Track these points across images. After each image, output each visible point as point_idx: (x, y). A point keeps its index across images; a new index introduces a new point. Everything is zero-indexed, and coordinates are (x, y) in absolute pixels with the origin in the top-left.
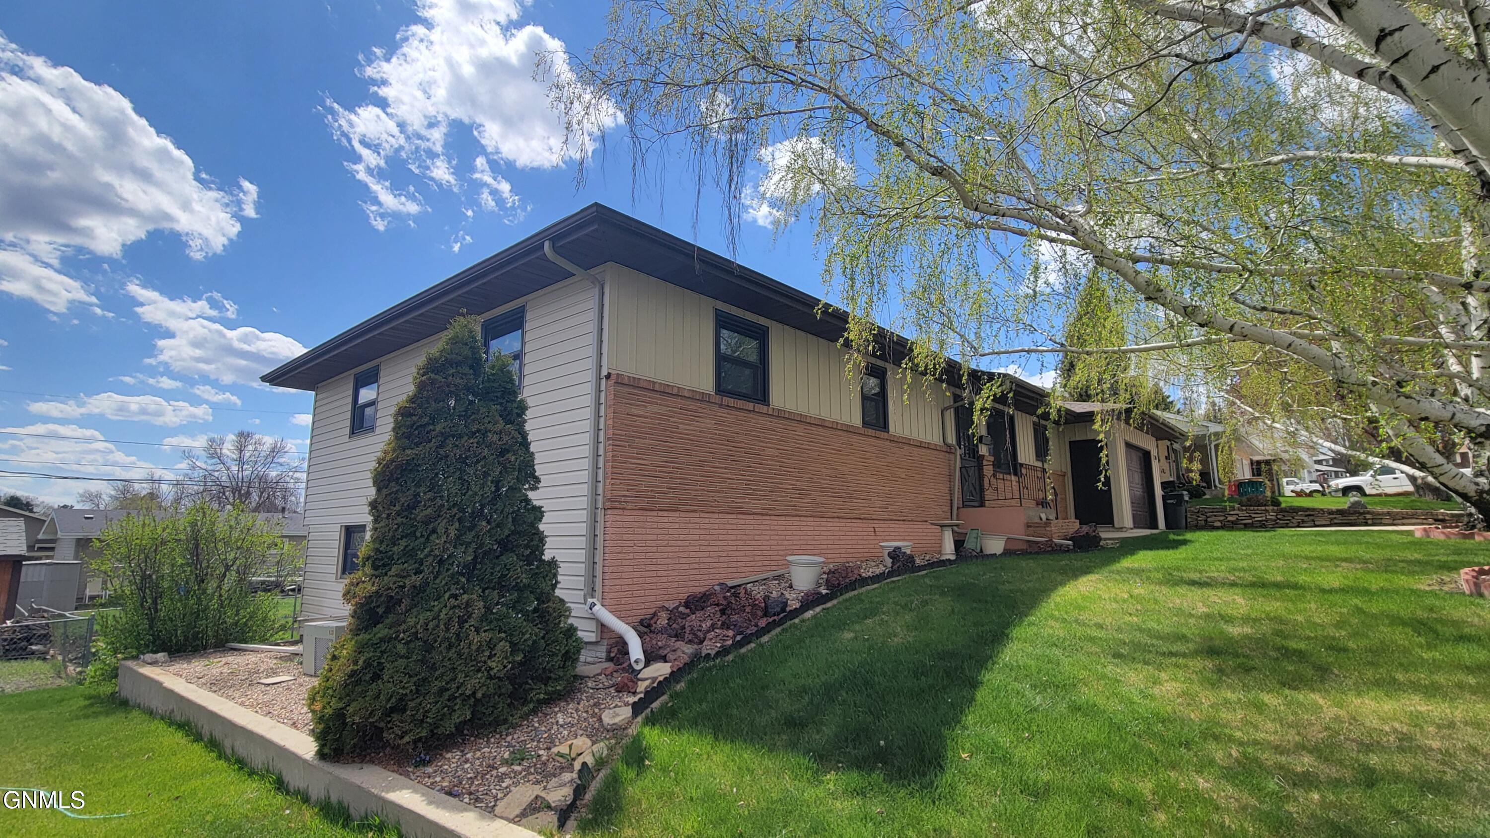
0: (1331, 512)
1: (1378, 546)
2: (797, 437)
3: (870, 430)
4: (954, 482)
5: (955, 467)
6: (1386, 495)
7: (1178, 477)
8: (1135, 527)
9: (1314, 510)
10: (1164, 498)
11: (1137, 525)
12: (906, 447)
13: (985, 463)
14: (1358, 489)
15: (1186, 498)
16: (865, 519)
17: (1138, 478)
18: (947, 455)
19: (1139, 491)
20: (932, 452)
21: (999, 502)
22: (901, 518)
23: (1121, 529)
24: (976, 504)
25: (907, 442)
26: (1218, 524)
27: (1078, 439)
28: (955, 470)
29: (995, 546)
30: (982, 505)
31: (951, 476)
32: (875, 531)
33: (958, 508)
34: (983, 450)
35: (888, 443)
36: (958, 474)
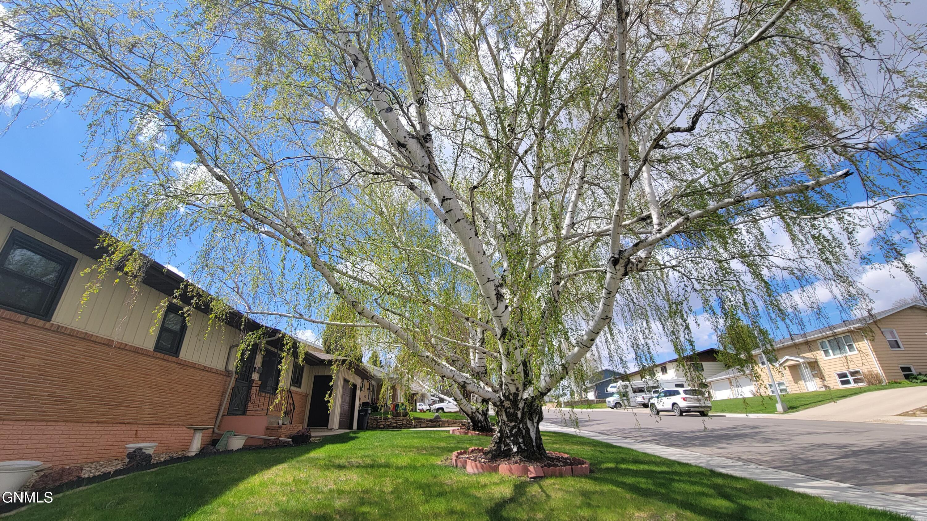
0: (427, 421)
1: (434, 439)
2: (73, 351)
3: (159, 354)
4: (225, 397)
5: (228, 386)
6: (450, 412)
7: (372, 400)
8: (339, 428)
9: (421, 419)
10: (359, 411)
11: (340, 427)
12: (190, 369)
13: (254, 385)
14: (442, 409)
15: (370, 412)
16: (128, 423)
17: (347, 399)
18: (225, 377)
19: (347, 407)
20: (214, 375)
21: (258, 412)
22: (168, 423)
23: (331, 430)
24: (239, 413)
25: (193, 366)
26: (382, 426)
27: (320, 374)
28: (228, 389)
29: (237, 443)
30: (244, 413)
31: (223, 393)
32: (136, 434)
33: (223, 416)
34: (255, 376)
35: (175, 365)
36: (229, 390)
